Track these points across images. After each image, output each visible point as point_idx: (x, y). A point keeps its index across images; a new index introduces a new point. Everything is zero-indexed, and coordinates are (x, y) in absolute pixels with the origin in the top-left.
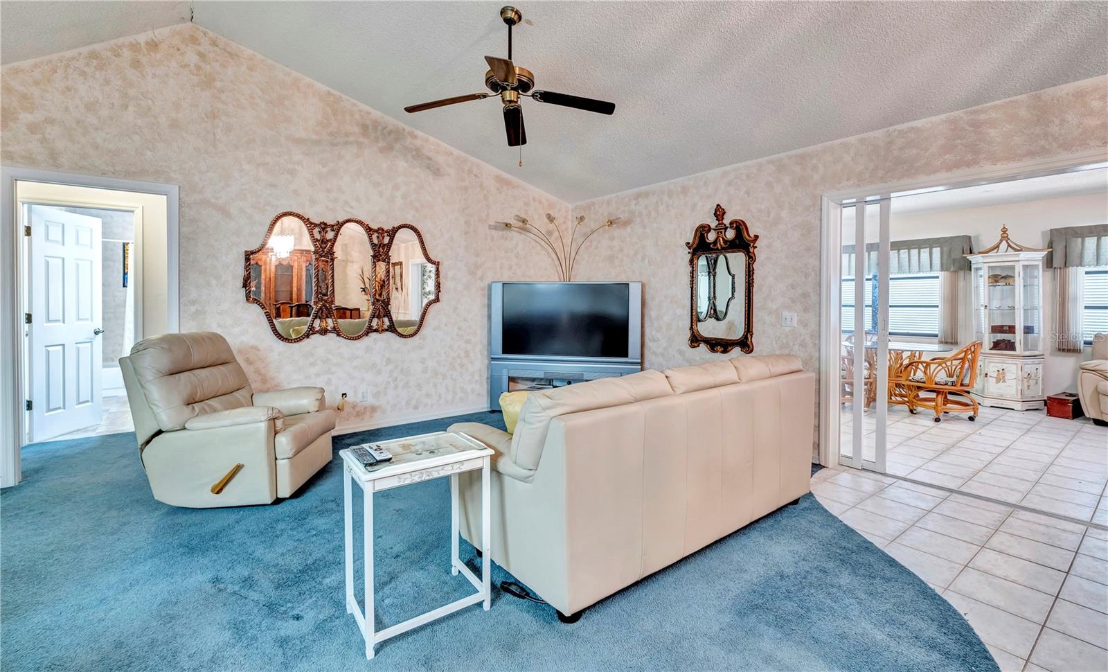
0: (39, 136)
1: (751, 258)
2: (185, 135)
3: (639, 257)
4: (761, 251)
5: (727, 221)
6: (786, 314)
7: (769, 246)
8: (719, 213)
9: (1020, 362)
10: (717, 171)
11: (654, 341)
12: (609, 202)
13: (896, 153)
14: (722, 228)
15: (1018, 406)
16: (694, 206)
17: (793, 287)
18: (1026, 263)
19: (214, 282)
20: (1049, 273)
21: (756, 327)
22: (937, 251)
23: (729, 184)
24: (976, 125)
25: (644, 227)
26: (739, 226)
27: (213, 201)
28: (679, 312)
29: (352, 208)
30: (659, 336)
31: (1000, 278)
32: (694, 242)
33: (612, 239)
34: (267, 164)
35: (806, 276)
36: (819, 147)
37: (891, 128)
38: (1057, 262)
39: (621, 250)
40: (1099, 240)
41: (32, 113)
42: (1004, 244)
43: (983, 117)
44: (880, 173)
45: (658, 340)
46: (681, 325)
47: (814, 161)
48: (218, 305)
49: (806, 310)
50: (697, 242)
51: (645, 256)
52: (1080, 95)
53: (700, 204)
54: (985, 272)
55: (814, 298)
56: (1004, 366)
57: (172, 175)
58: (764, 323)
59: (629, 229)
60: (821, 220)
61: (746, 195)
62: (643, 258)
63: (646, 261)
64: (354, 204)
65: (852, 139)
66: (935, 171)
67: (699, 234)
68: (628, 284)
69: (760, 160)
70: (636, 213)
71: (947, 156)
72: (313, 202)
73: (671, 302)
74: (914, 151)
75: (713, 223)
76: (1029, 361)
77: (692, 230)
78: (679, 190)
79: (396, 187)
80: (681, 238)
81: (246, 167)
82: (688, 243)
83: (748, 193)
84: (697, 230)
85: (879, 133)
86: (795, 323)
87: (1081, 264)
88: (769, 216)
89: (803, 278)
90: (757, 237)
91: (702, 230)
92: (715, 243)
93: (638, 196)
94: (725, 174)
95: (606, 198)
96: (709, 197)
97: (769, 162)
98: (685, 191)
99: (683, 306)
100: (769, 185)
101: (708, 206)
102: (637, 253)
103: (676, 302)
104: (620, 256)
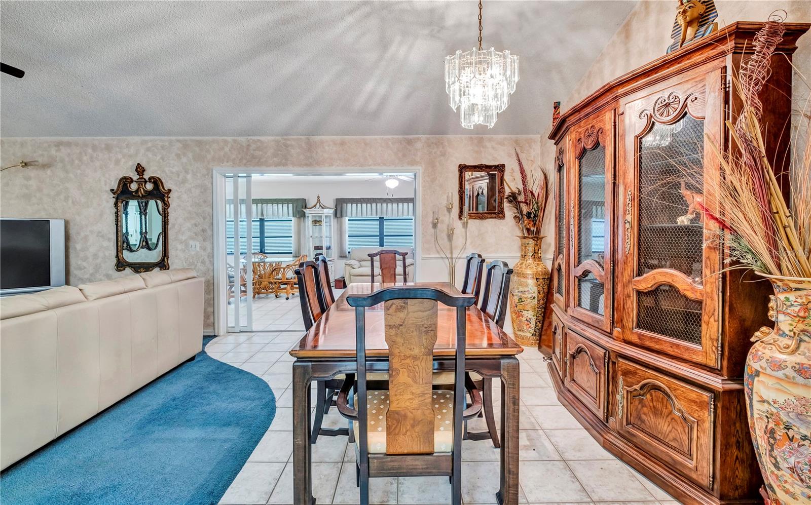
1: (166, 205)
3: (62, 197)
4: (173, 200)
5: (146, 176)
6: (191, 242)
7: (179, 197)
8: (140, 170)
10: (137, 139)
11: (80, 269)
12: (23, 145)
13: (252, 152)
14: (142, 181)
16: (117, 162)
17: (196, 225)
18: (326, 215)
20: (336, 220)
21: (172, 252)
22: (290, 206)
23: (148, 149)
24: (286, 146)
25: (67, 172)
26: (156, 181)
28: (105, 244)
30: (85, 264)
31: (317, 222)
32: (118, 189)
33: (28, 178)
35: (204, 218)
36: (210, 138)
37: (249, 138)
38: (338, 215)
39: (40, 190)
40: (352, 205)
42: (318, 204)
43: (289, 142)
44: (244, 161)
45: (85, 268)
46: (107, 254)
47: (207, 147)
49: (204, 240)
50: (120, 189)
51: (68, 197)
52: (322, 142)
53: (123, 160)
54: (310, 219)
55: (209, 232)
58: (177, 250)
59: (49, 172)
60: (212, 184)
61: (161, 160)
62: (67, 199)
63: (70, 201)
65: (229, 139)
66: (270, 166)
67: (122, 184)
68: (49, 221)
69: (171, 138)
70: (58, 159)
71: (275, 159)
73: (97, 236)
74: (261, 153)
75: (135, 177)
77: (116, 180)
78: (103, 146)
80: (106, 185)
82: (112, 190)
83: (162, 158)
84: (120, 180)
85: (242, 139)
86: (198, 249)
87: (346, 216)
88: (178, 177)
89: (202, 220)
90: (170, 191)
91: (125, 182)
92: (137, 191)
93: (58, 145)
94: (144, 142)
95: (19, 139)
96: (130, 156)
97: (178, 141)
98: (108, 148)
99: (109, 240)
100: (178, 156)
101: (130, 163)
102: (58, 193)
103: (103, 236)
104: (38, 195)
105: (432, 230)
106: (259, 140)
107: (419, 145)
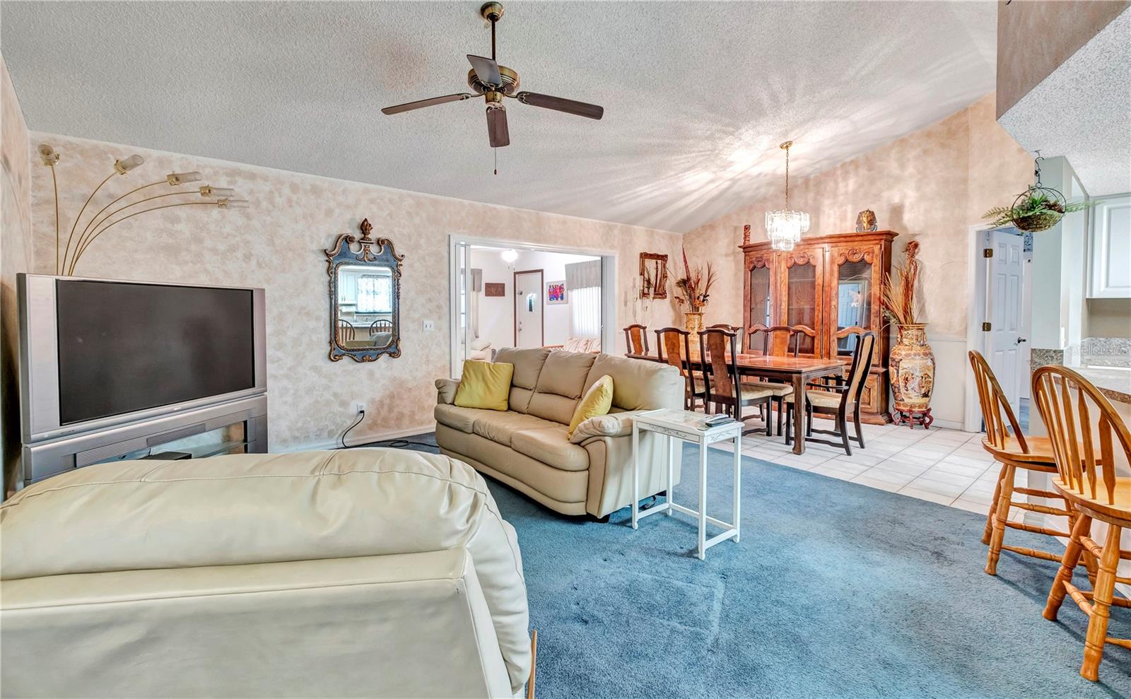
1: (397, 275)
3: (239, 254)
4: (405, 269)
5: (373, 235)
6: (427, 322)
7: (411, 266)
8: (364, 226)
10: (359, 186)
13: (488, 220)
14: (366, 242)
16: (329, 212)
17: (430, 300)
21: (402, 334)
23: (372, 201)
24: (520, 219)
25: (248, 217)
26: (386, 244)
28: (312, 324)
32: (332, 249)
35: (439, 292)
36: (446, 198)
39: (197, 240)
44: (480, 230)
46: (314, 339)
47: (443, 208)
49: (439, 318)
50: (336, 249)
51: (251, 255)
52: (548, 219)
53: (337, 211)
55: (446, 309)
58: (409, 330)
61: (388, 218)
62: (247, 257)
63: (254, 262)
65: (466, 202)
67: (338, 242)
68: (253, 291)
69: (401, 191)
71: (509, 231)
73: (299, 313)
74: (496, 222)
75: (358, 235)
77: (329, 236)
78: (308, 187)
80: (312, 242)
82: (323, 250)
83: (390, 215)
84: (336, 238)
86: (433, 329)
88: (410, 241)
89: (437, 294)
90: (402, 256)
91: (343, 240)
93: (233, 174)
94: (366, 191)
96: (348, 207)
97: (410, 196)
98: (316, 191)
99: (318, 319)
100: (409, 213)
101: (348, 216)
102: (232, 249)
103: (308, 314)
104: (193, 247)
105: (624, 308)
107: (616, 232)
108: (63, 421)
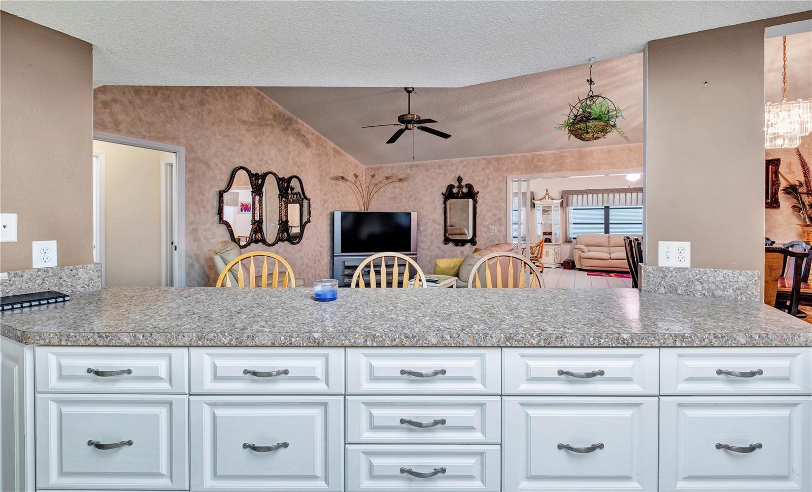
0: (108, 110)
1: (475, 202)
2: (187, 115)
3: (413, 198)
4: (480, 199)
5: (463, 183)
6: (492, 227)
7: (483, 197)
8: (460, 180)
9: (554, 247)
10: (458, 160)
11: (422, 242)
12: (392, 168)
13: (535, 163)
14: (460, 187)
15: (553, 266)
16: (445, 176)
17: (494, 215)
18: (555, 205)
19: (202, 210)
20: (562, 208)
21: (478, 233)
23: (464, 166)
24: (562, 157)
26: (470, 187)
27: (202, 158)
28: (437, 227)
29: (269, 165)
30: (425, 239)
31: (546, 211)
32: (446, 193)
33: (395, 188)
34: (229, 135)
35: (500, 210)
36: (505, 156)
37: (533, 153)
38: (564, 205)
39: (401, 194)
41: (104, 94)
42: (547, 197)
43: (564, 154)
44: (529, 170)
45: (425, 242)
46: (438, 233)
47: (503, 162)
48: (205, 225)
49: (500, 225)
50: (448, 192)
52: (591, 152)
53: (448, 174)
54: (540, 209)
55: (504, 220)
56: (548, 249)
57: (181, 140)
58: (482, 231)
59: (406, 183)
60: (506, 187)
61: (472, 173)
64: (270, 162)
65: (519, 155)
66: (549, 172)
67: (449, 189)
68: (410, 213)
69: (479, 157)
70: (411, 175)
71: (553, 167)
72: (251, 160)
73: (433, 222)
74: (542, 163)
75: (456, 184)
76: (556, 247)
77: (445, 187)
78: (437, 166)
79: (289, 153)
80: (438, 191)
81: (219, 137)
82: (442, 193)
83: (473, 172)
84: (448, 187)
85: (528, 155)
86: (496, 230)
87: (572, 206)
88: (483, 183)
89: (499, 212)
90: (478, 192)
91: (451, 187)
92: (458, 193)
93: (411, 167)
94: (462, 162)
95: (390, 165)
96: (453, 171)
97: (483, 159)
98: (440, 167)
99: (440, 224)
100: (483, 169)
101: (453, 176)
102: (411, 196)
103: (436, 222)
104: (400, 197)
106: (542, 155)
108: (342, 252)
